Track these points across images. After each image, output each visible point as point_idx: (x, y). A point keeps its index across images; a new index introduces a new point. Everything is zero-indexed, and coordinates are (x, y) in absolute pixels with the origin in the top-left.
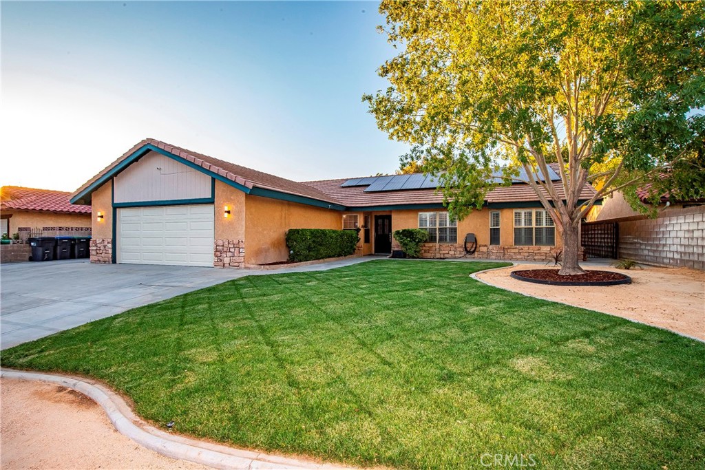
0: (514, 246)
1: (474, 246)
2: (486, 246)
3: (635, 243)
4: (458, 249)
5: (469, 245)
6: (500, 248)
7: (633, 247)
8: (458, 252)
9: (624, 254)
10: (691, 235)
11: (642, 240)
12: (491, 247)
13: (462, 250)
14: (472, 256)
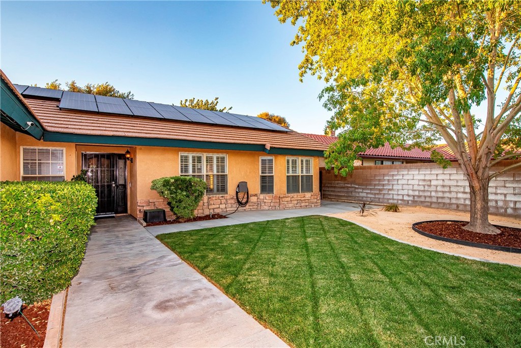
0: (287, 195)
1: (246, 196)
2: (256, 195)
3: (348, 187)
4: (229, 202)
5: (241, 195)
6: (275, 197)
7: (345, 190)
8: (230, 205)
9: (330, 195)
10: (429, 183)
11: (359, 185)
12: (262, 197)
13: (233, 201)
14: (244, 208)
